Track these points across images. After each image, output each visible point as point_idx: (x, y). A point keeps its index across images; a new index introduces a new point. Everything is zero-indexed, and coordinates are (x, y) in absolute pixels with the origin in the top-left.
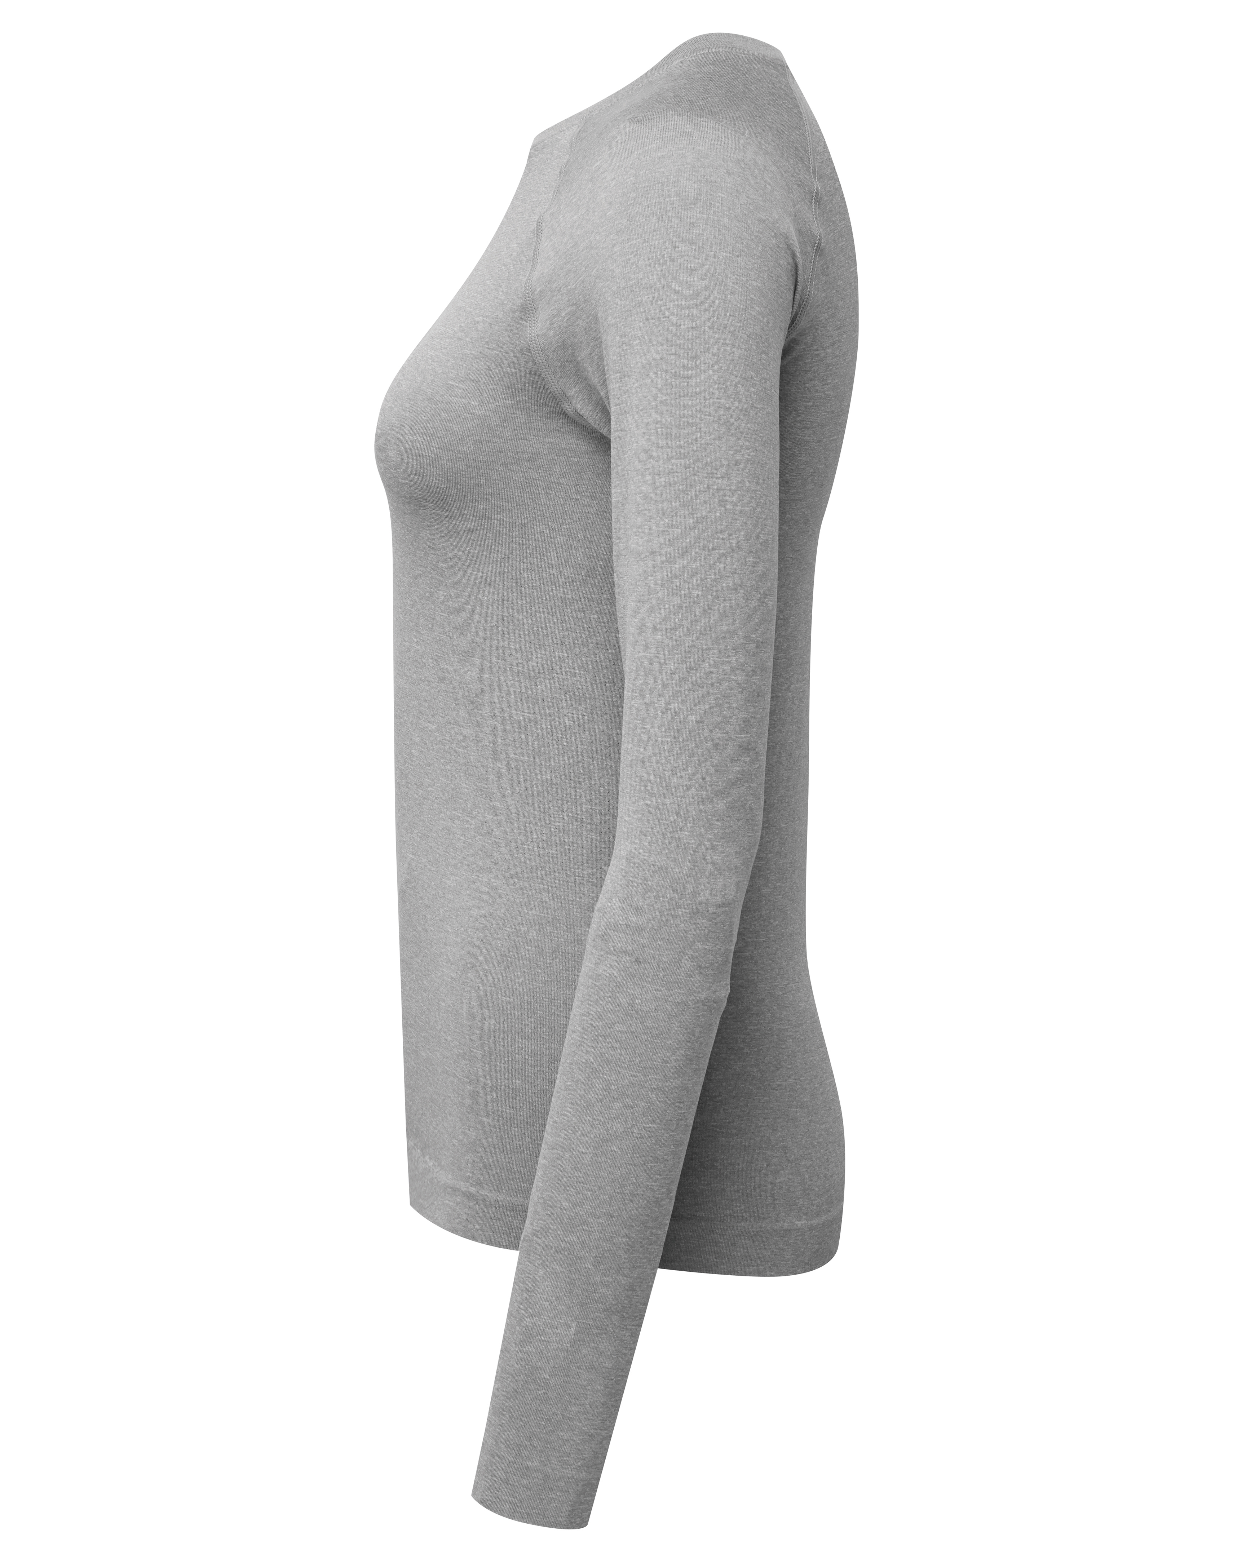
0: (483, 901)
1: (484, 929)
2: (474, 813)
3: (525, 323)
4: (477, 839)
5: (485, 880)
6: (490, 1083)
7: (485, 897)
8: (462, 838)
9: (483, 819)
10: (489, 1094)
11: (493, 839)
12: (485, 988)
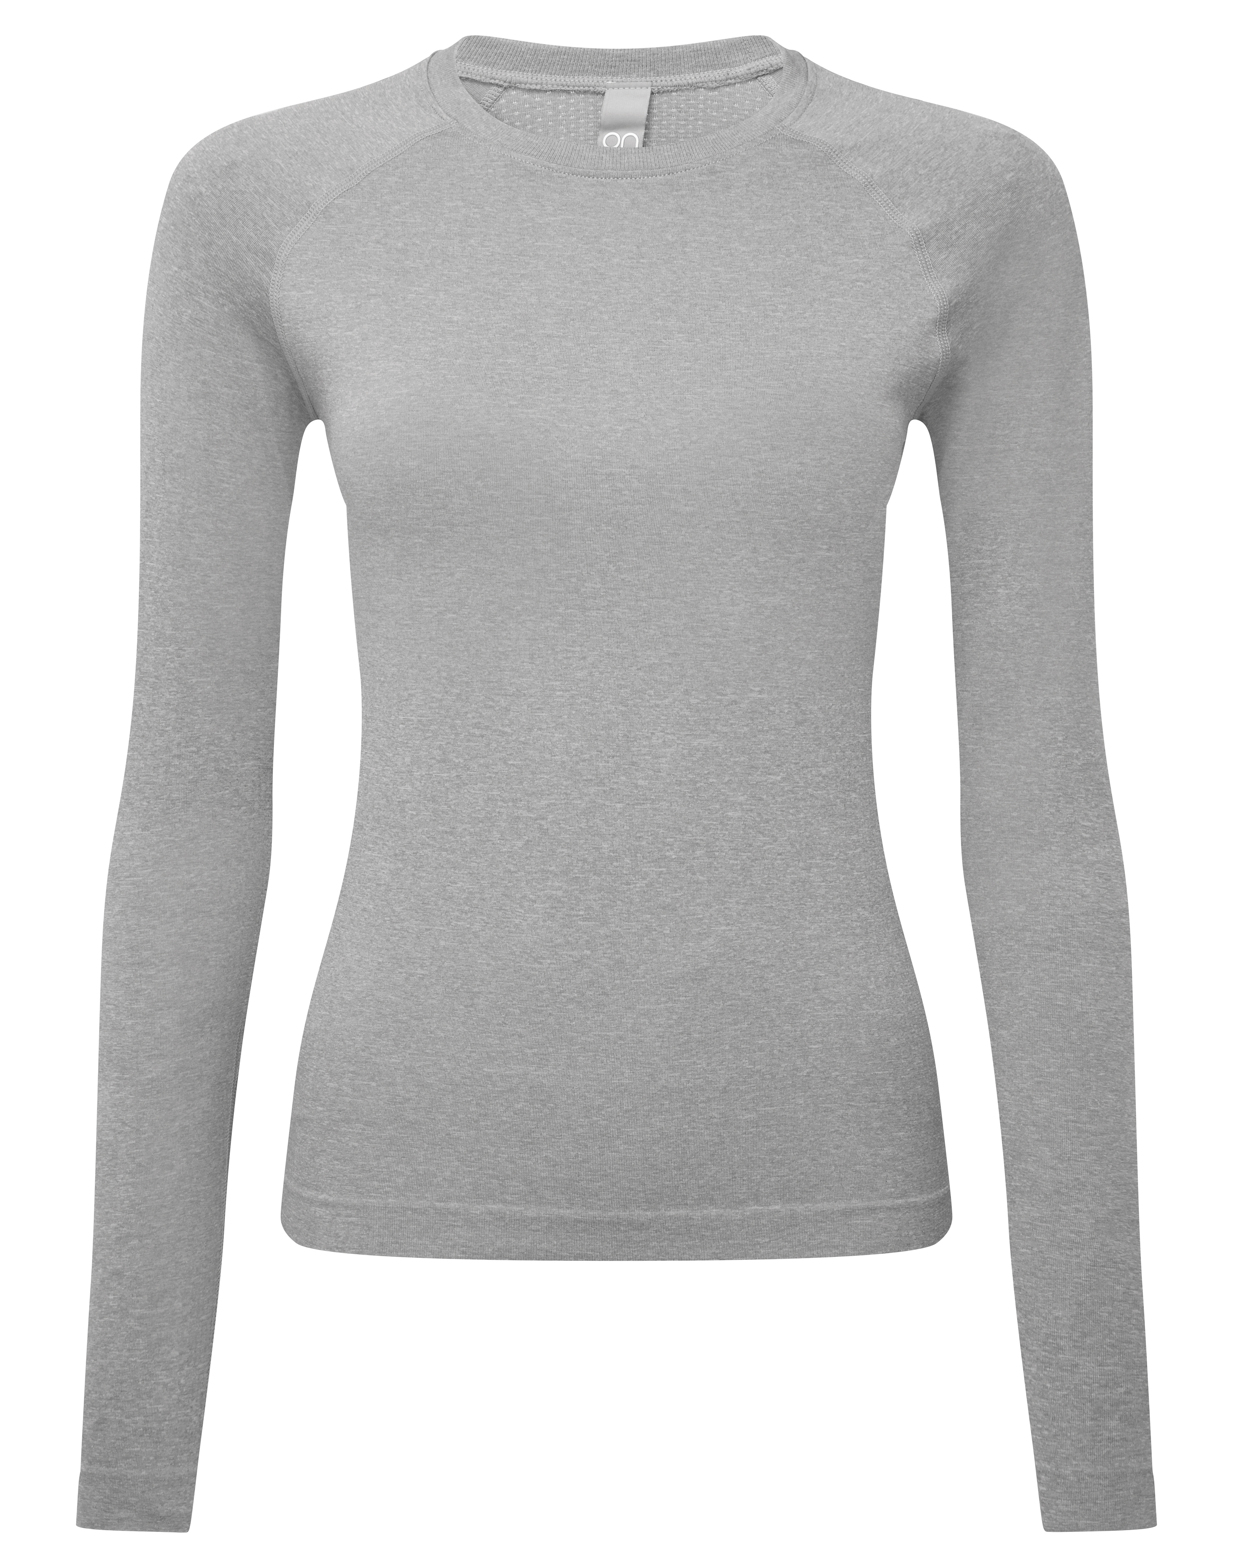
0: (857, 936)
1: (866, 960)
2: (835, 854)
3: (933, 337)
4: (841, 879)
5: (855, 915)
6: (901, 1097)
7: (858, 931)
8: (822, 884)
9: (845, 857)
10: (901, 1109)
11: (856, 873)
12: (882, 1011)
